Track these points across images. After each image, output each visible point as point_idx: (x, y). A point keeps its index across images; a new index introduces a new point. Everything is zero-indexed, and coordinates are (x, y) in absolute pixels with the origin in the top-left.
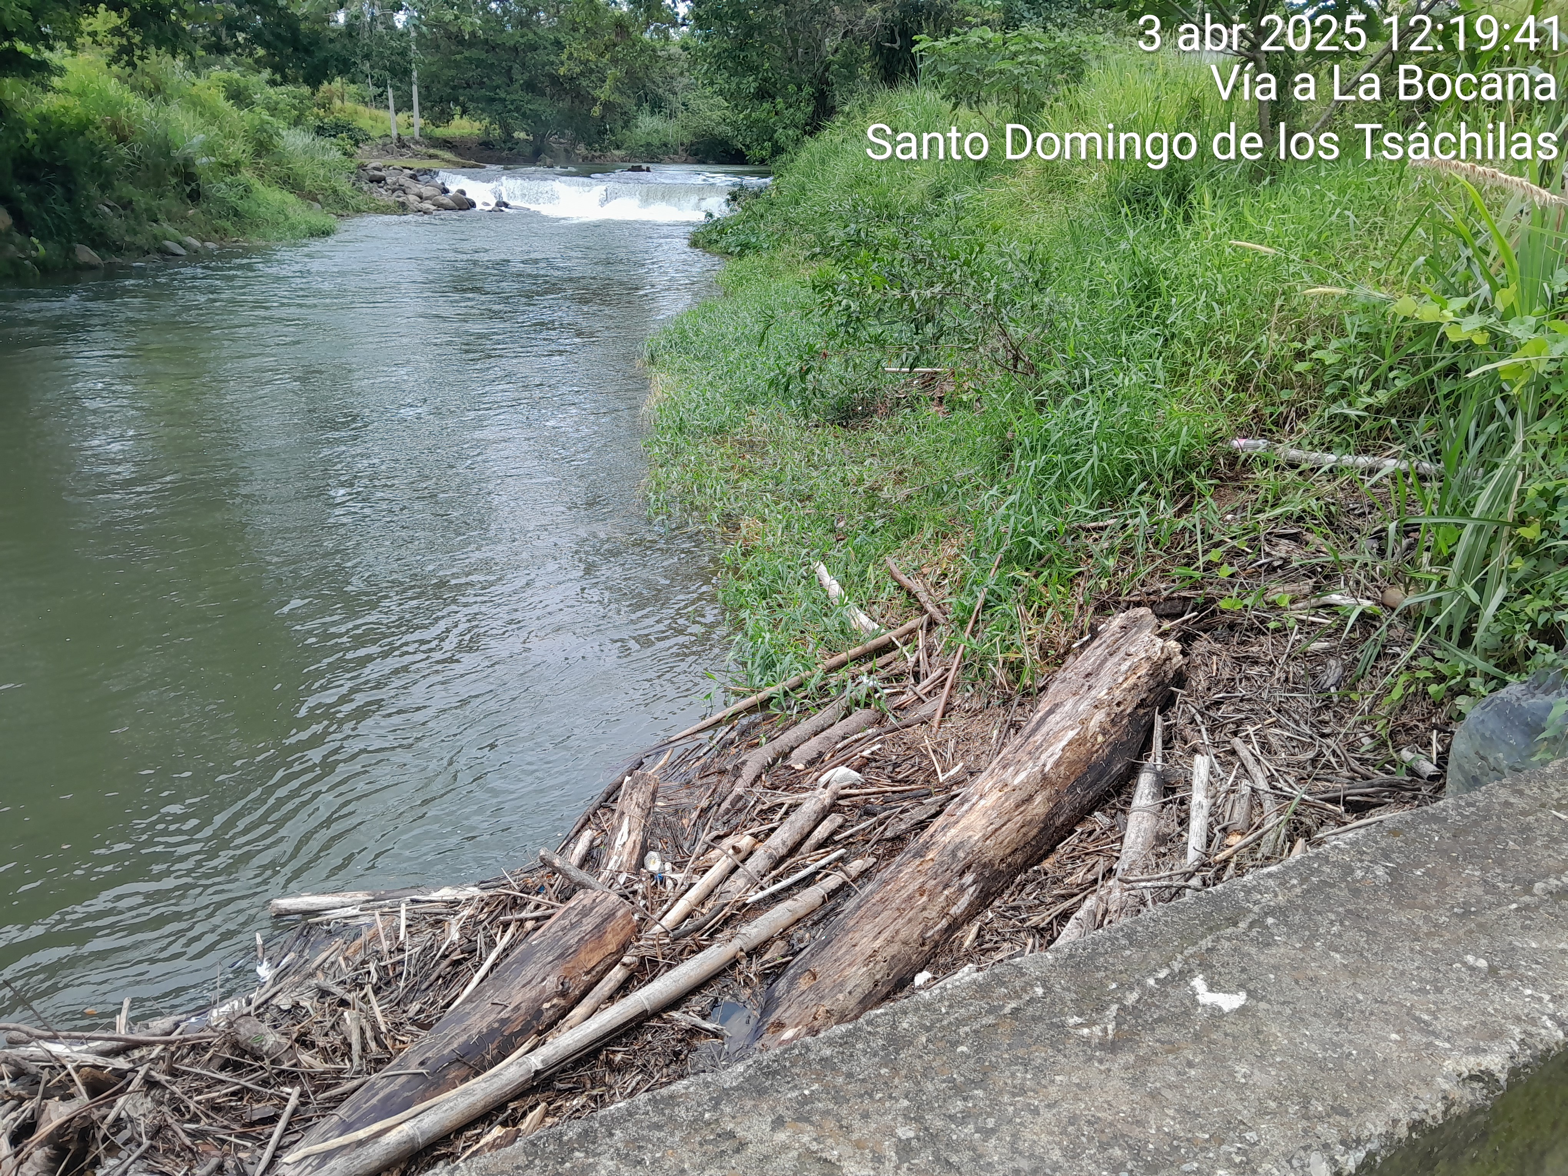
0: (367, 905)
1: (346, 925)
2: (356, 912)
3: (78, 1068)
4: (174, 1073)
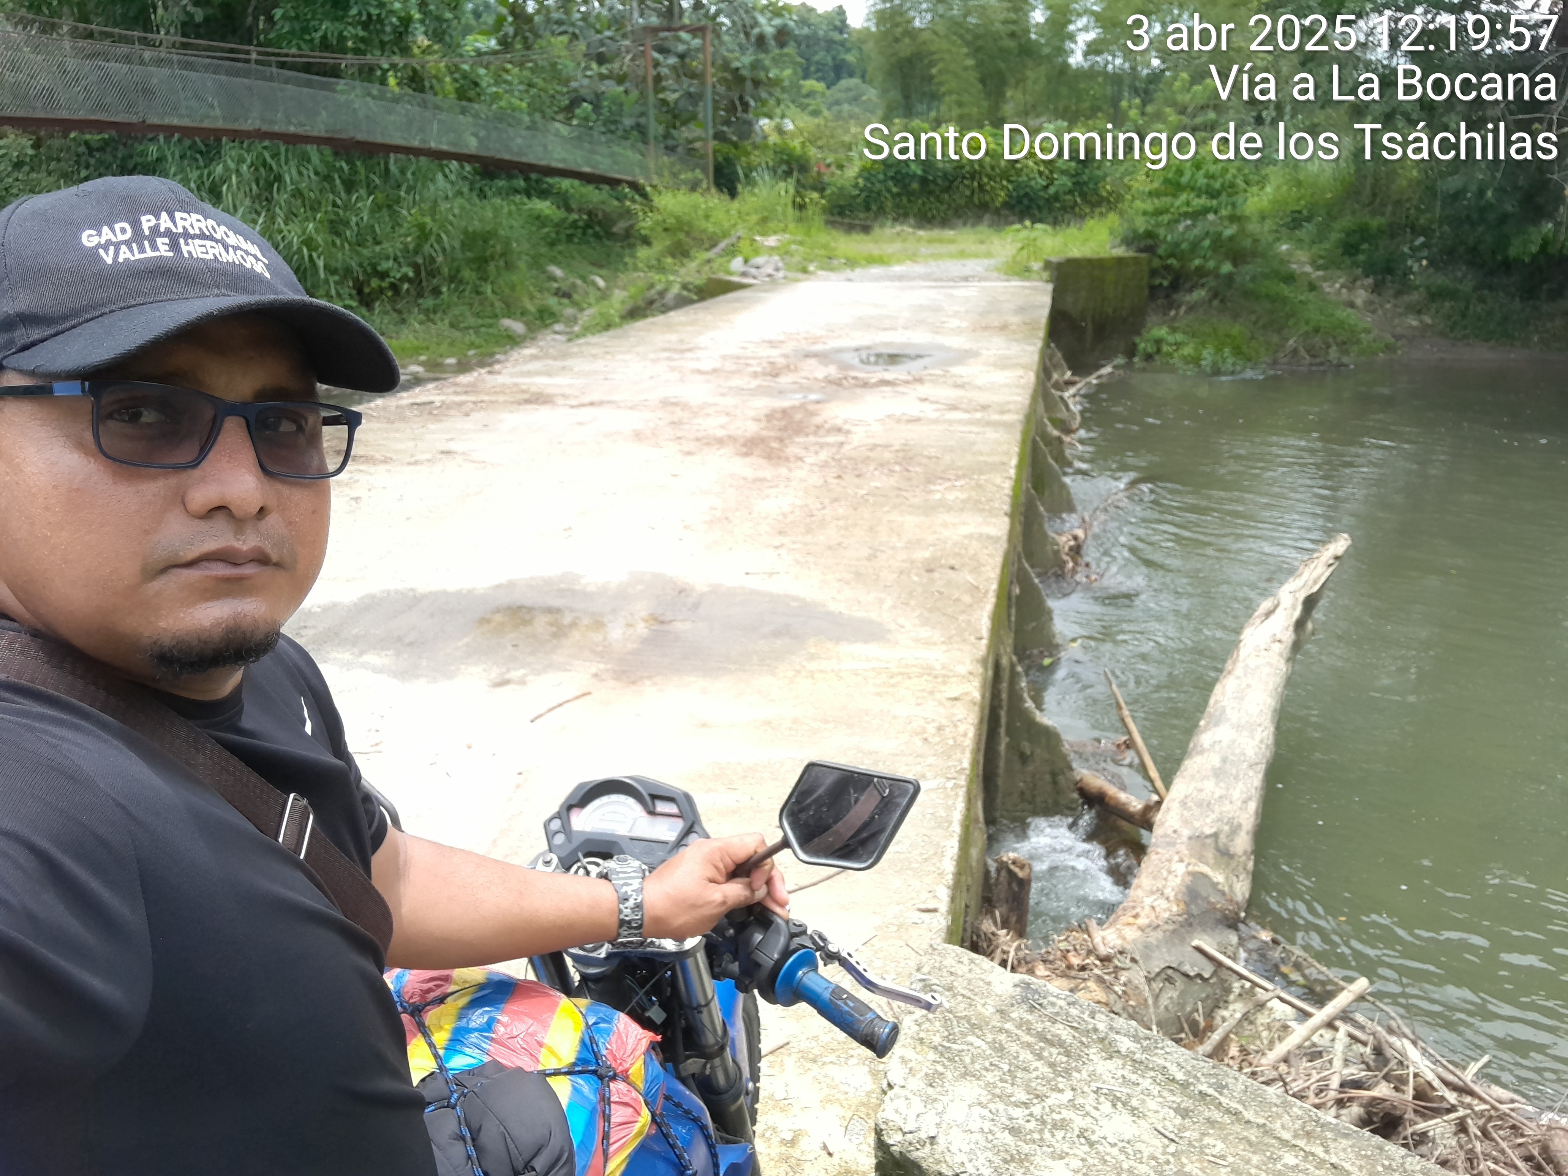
3: (1416, 1075)
4: (1485, 1134)
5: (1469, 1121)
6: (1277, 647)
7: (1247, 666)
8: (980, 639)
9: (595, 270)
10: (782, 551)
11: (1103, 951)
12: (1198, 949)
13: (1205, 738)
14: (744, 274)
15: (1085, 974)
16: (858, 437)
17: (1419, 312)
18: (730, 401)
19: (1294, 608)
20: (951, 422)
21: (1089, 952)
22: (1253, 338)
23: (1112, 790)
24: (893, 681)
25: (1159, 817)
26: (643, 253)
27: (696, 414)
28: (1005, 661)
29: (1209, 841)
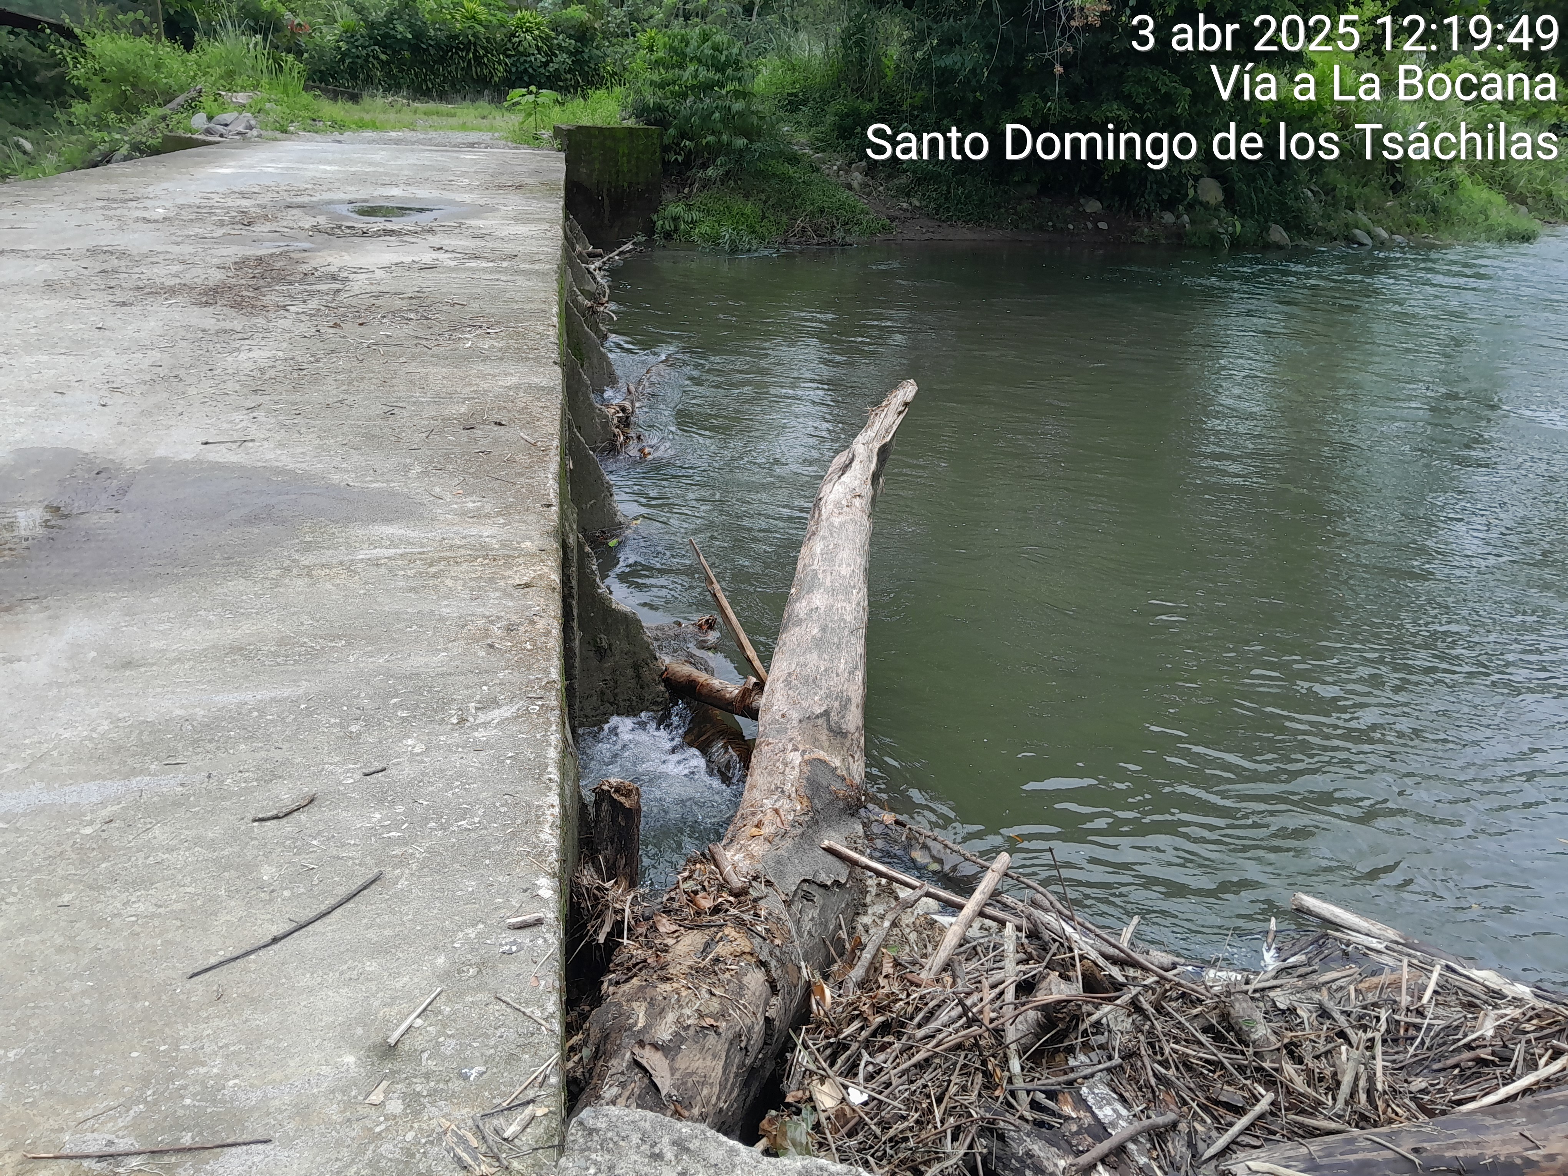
0: (1394, 946)
1: (1365, 955)
2: (1381, 947)
3: (1082, 957)
4: (1159, 1009)
5: (1141, 998)
6: (857, 502)
7: (832, 525)
8: (550, 506)
9: (18, 130)
10: (260, 414)
11: (737, 882)
12: (830, 851)
13: (800, 607)
14: (208, 132)
15: (718, 919)
16: (359, 284)
17: (908, 195)
18: (187, 249)
19: (869, 458)
20: (474, 270)
21: (721, 887)
22: (764, 217)
23: (702, 677)
24: (434, 569)
25: (762, 701)
26: (79, 108)
27: (137, 263)
28: (572, 540)
29: (820, 721)
